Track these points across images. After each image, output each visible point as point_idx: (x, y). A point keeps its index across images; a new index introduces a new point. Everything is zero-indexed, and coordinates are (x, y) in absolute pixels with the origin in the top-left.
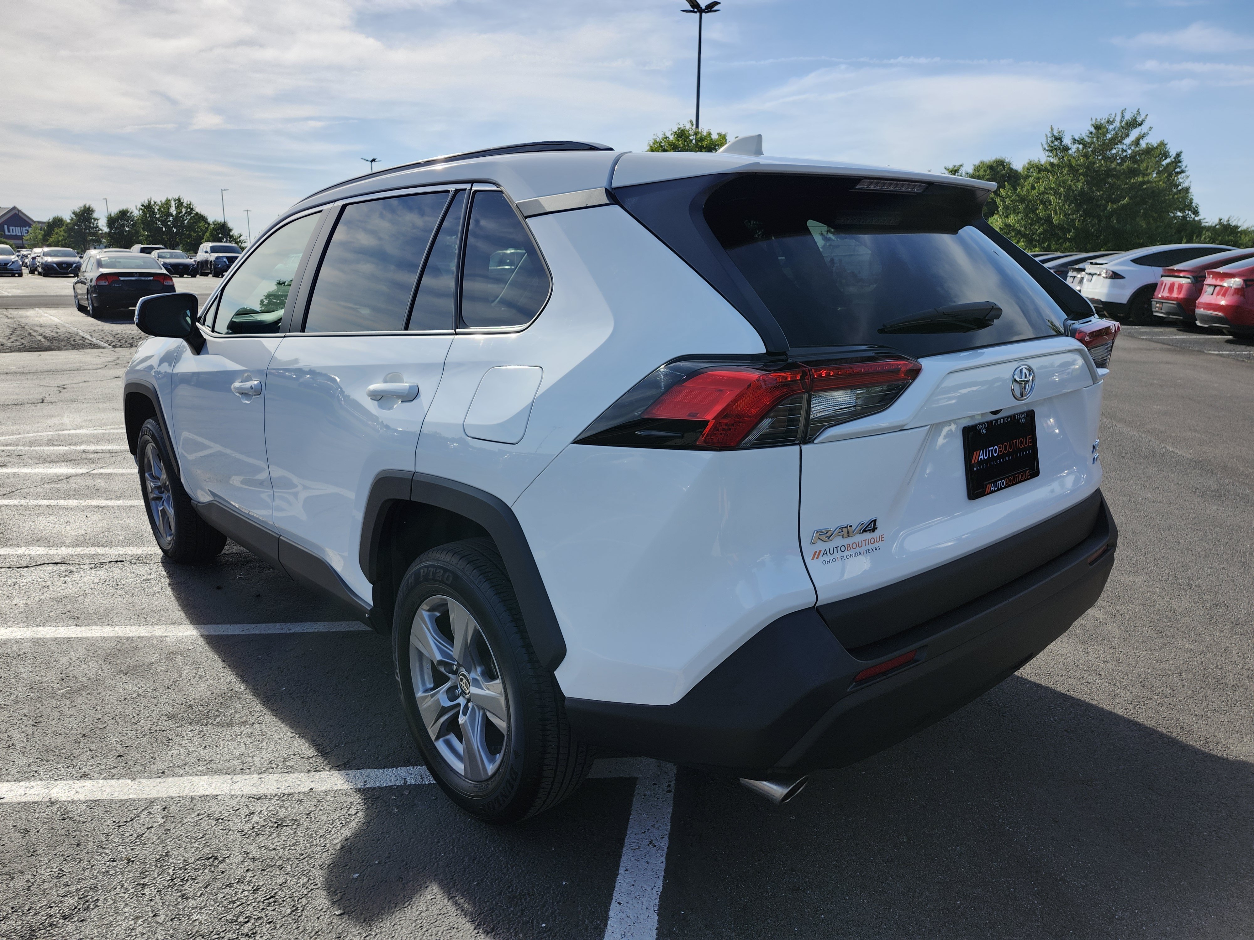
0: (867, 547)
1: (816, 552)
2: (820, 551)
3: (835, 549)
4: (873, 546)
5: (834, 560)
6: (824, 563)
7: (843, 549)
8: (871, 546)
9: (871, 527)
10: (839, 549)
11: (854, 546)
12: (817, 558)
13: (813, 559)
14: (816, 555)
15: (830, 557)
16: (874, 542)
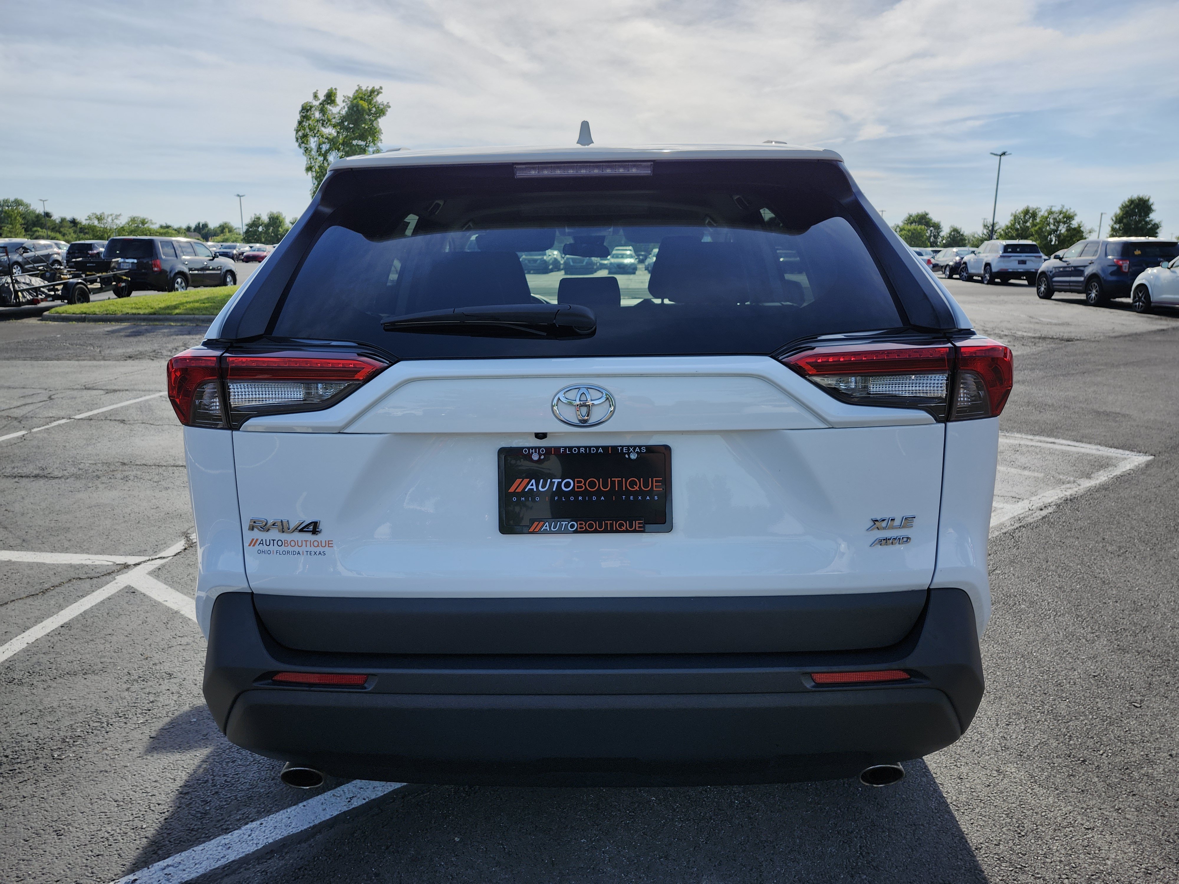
0: (309, 549)
1: (253, 540)
2: (257, 540)
3: (272, 542)
4: (318, 550)
5: (269, 552)
6: (259, 552)
7: (280, 543)
8: (313, 549)
9: (314, 528)
10: (275, 542)
11: (293, 543)
12: (254, 546)
13: (249, 545)
14: (253, 543)
15: (265, 548)
16: (318, 546)
